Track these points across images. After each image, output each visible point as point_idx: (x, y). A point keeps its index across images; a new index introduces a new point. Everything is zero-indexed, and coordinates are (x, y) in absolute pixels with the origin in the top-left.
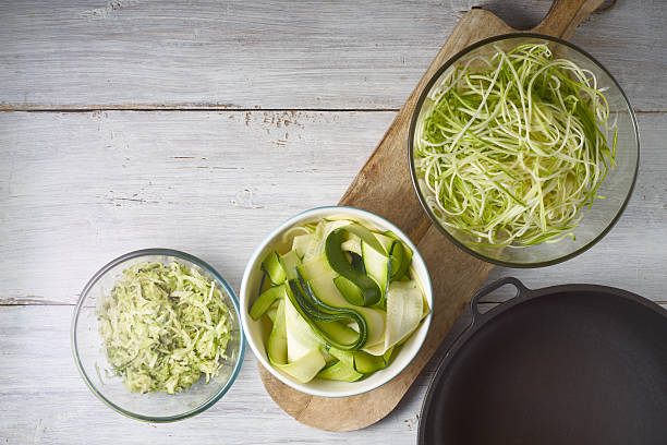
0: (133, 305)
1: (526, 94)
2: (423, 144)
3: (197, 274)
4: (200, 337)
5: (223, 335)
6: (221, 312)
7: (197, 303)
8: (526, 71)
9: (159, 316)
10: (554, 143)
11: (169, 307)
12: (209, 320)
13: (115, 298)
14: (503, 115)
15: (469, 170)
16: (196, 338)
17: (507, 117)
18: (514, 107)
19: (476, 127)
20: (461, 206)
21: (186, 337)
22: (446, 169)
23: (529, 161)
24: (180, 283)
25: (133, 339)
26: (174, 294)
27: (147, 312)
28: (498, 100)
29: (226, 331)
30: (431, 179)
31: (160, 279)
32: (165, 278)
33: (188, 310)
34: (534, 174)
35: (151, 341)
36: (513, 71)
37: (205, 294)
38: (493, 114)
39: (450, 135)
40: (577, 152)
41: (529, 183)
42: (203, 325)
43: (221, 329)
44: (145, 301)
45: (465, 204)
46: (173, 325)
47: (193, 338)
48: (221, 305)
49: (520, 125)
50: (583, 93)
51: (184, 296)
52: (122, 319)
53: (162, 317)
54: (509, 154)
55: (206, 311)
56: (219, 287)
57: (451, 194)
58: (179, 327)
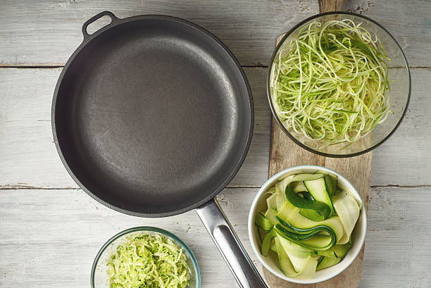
0: (130, 259)
1: (320, 53)
2: (282, 114)
3: (171, 243)
4: (169, 283)
5: (184, 282)
6: (184, 268)
7: (169, 261)
8: (313, 41)
9: (146, 267)
10: (352, 70)
11: (152, 262)
12: (176, 271)
13: (119, 253)
14: (316, 72)
15: (315, 112)
16: (167, 283)
17: (318, 72)
18: (319, 64)
19: (305, 88)
20: (321, 132)
21: (161, 281)
22: (302, 118)
23: (344, 87)
24: (160, 248)
25: (128, 279)
26: (156, 254)
27: (139, 264)
28: (307, 65)
29: (186, 280)
30: (298, 129)
31: (149, 244)
32: (151, 244)
33: (164, 264)
34: (351, 92)
35: (140, 283)
36: (306, 45)
37: (176, 256)
38: (310, 75)
39: (294, 100)
40: (366, 66)
41: (351, 99)
42: (172, 275)
43: (183, 278)
44: (139, 258)
45: (323, 130)
46: (154, 274)
47: (165, 282)
48: (185, 264)
49: (328, 72)
50: (348, 32)
51: (162, 256)
52: (122, 266)
53: (148, 268)
54: (331, 91)
55: (175, 266)
56: (184, 252)
57: (312, 129)
58: (157, 275)
